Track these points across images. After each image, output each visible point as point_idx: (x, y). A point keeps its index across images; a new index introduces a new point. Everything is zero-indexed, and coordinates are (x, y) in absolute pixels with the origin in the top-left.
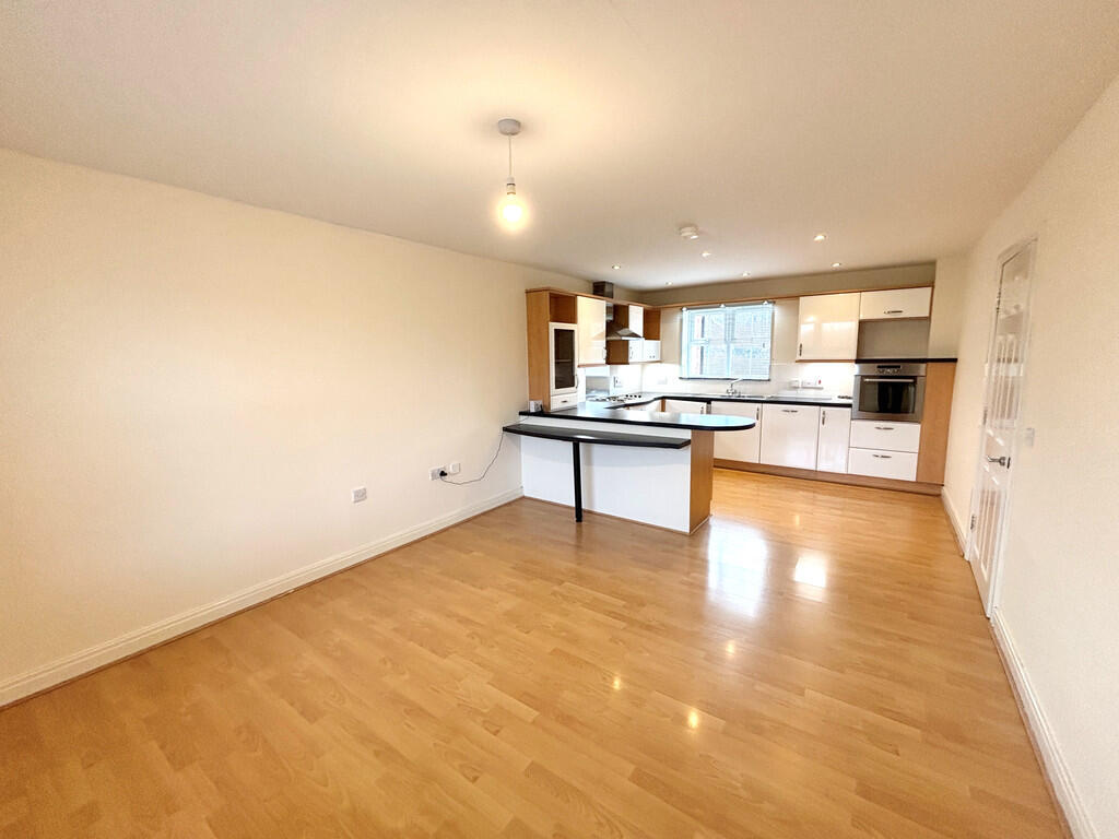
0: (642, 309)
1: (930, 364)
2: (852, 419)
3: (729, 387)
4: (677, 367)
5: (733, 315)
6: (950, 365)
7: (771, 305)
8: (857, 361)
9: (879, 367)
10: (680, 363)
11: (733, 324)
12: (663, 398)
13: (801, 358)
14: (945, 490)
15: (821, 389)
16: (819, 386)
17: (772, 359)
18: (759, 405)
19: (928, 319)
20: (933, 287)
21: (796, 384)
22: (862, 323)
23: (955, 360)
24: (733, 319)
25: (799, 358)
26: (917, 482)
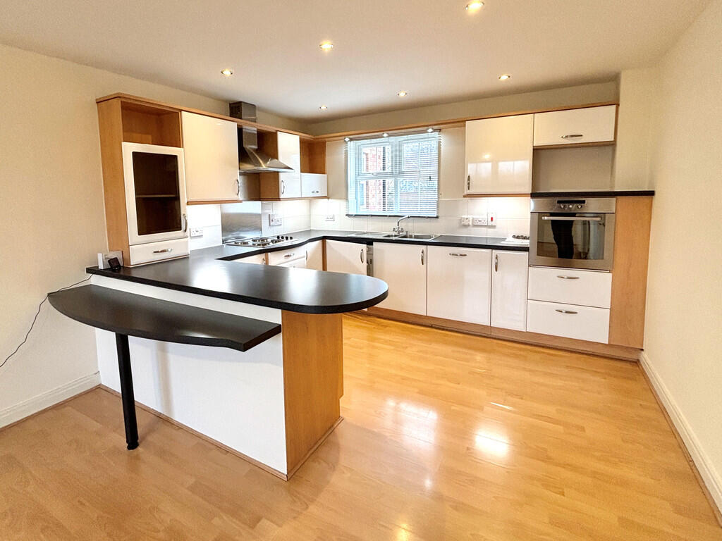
0: (298, 138)
1: (620, 198)
2: (529, 266)
3: (395, 225)
4: (343, 203)
5: (400, 146)
6: (645, 199)
7: (436, 134)
8: (534, 195)
9: (559, 202)
10: (347, 199)
11: (400, 157)
12: (324, 239)
13: (471, 192)
14: (645, 357)
15: (494, 227)
16: (490, 223)
17: (439, 194)
18: (423, 247)
19: (612, 144)
20: (618, 105)
21: (466, 222)
22: (537, 150)
23: (652, 193)
24: (400, 151)
25: (467, 192)
26: (610, 345)
